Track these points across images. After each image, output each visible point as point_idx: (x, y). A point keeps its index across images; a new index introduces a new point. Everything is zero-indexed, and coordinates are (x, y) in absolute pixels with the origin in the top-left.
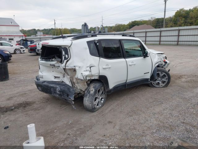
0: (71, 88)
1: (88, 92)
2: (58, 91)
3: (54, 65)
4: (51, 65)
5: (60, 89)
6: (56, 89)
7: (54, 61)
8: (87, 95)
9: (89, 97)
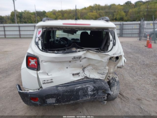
0: (102, 81)
1: (114, 81)
2: (91, 91)
3: (80, 58)
4: (74, 58)
5: (93, 88)
6: (88, 89)
7: (79, 51)
8: (114, 84)
9: (117, 85)
